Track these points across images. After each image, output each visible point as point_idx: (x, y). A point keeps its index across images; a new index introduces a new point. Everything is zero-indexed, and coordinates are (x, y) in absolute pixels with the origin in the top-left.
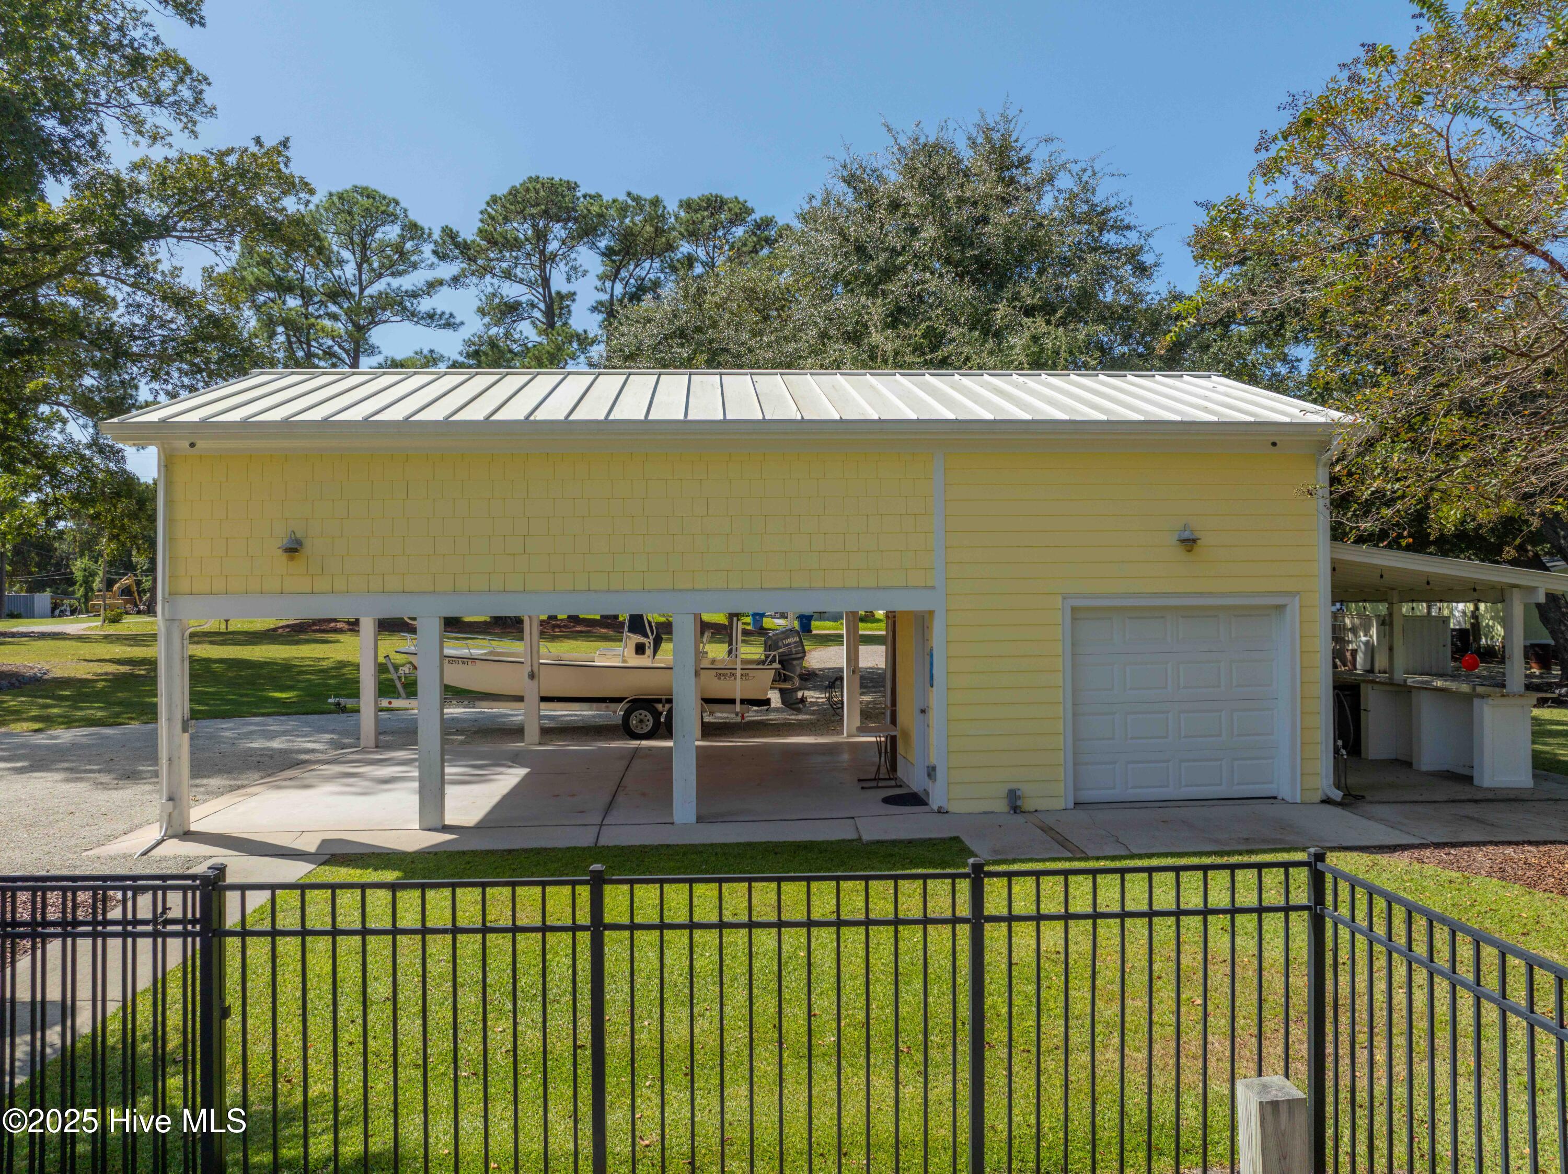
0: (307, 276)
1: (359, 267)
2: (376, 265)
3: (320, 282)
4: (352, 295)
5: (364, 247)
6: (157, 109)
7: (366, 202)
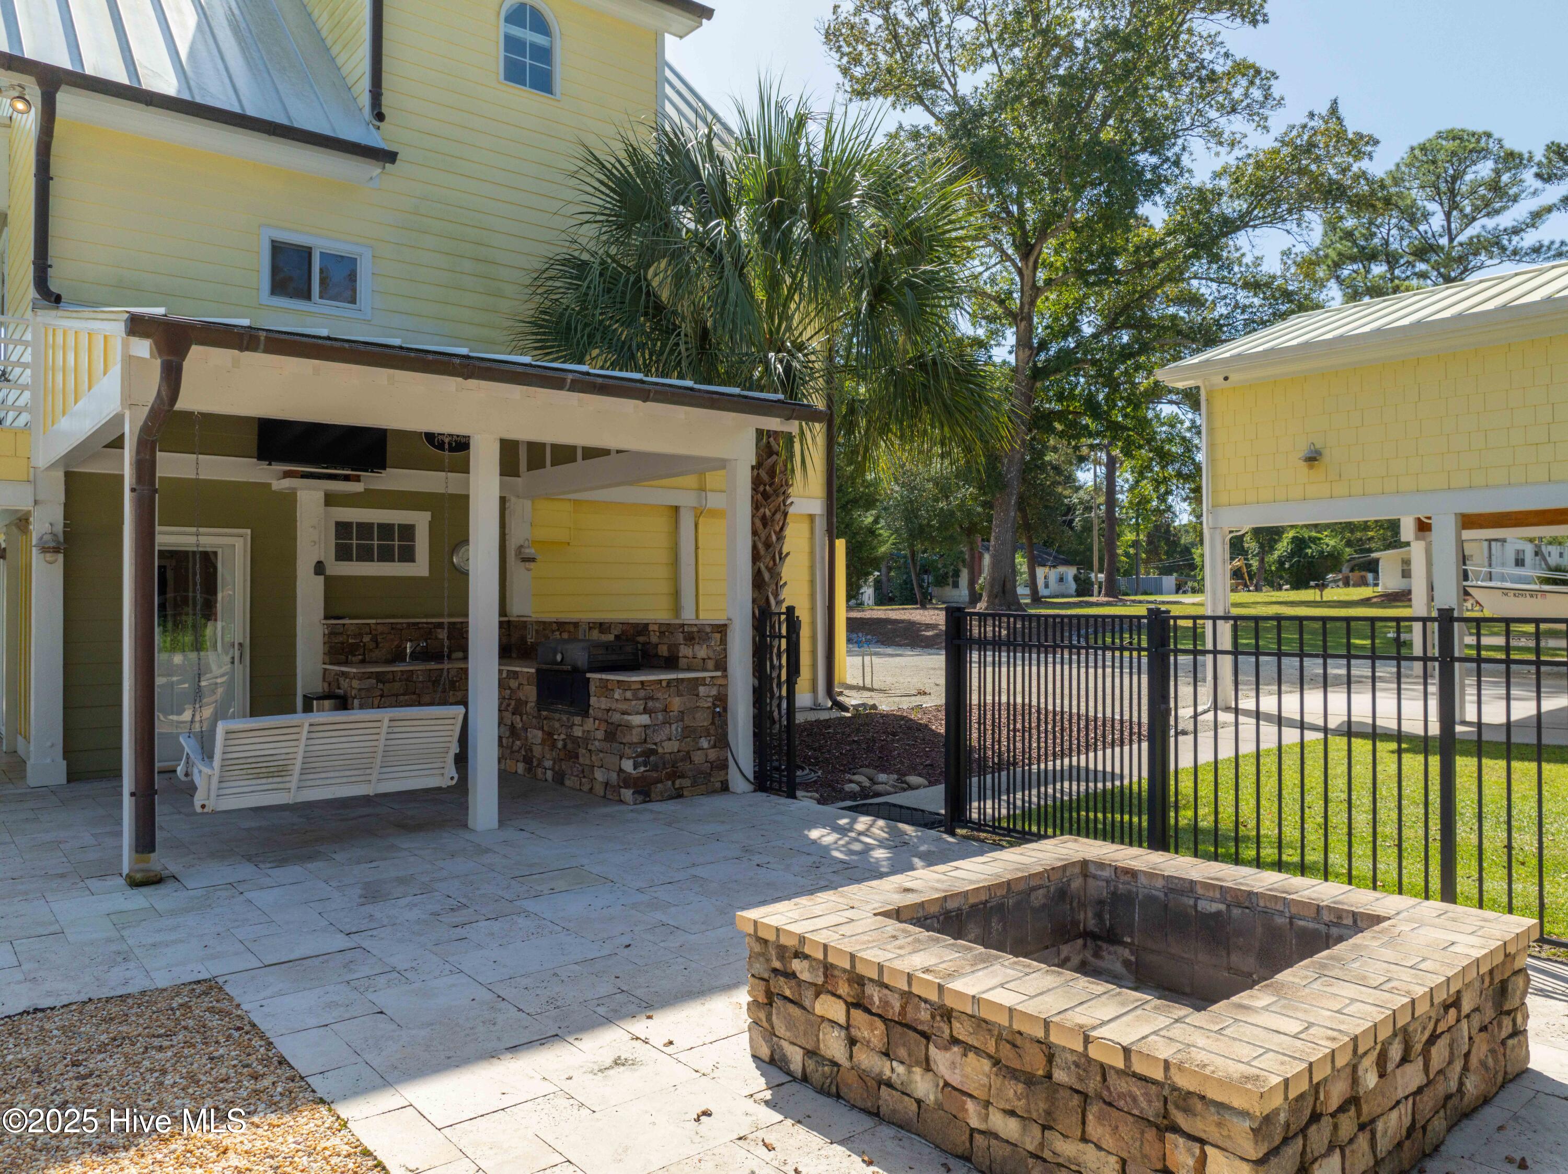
0: (1391, 239)
1: (1448, 215)
2: (1468, 210)
3: (1405, 243)
4: (1442, 248)
5: (1452, 193)
6: (1232, 117)
7: (1451, 145)
